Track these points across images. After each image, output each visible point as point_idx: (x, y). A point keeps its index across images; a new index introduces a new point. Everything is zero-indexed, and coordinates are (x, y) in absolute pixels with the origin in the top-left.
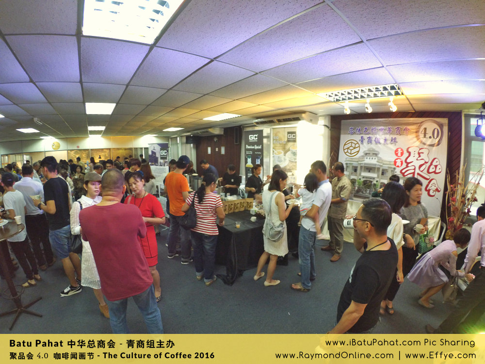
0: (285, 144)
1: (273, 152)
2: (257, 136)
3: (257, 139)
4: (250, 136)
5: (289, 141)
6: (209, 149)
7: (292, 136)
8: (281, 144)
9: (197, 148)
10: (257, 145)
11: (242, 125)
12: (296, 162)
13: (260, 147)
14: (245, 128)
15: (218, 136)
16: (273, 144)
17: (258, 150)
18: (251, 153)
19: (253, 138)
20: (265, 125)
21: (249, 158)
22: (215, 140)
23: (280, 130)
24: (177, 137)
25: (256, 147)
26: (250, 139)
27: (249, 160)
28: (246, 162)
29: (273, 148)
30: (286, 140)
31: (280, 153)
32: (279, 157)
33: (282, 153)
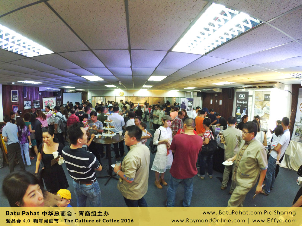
0: (262, 102)
1: (255, 106)
2: (244, 95)
3: (244, 97)
4: (240, 95)
5: (265, 100)
6: (211, 101)
7: (267, 97)
8: (260, 102)
9: (203, 99)
10: (244, 101)
11: (234, 87)
12: (269, 114)
13: (246, 103)
14: (236, 90)
15: (218, 93)
16: (255, 101)
18: (240, 106)
19: (242, 96)
20: (250, 89)
21: (239, 109)
22: (216, 95)
23: (259, 92)
24: (190, 92)
25: (244, 102)
26: (240, 97)
27: (239, 110)
28: (236, 111)
29: (255, 104)
30: (264, 99)
31: (259, 107)
32: (258, 110)
33: (260, 107)
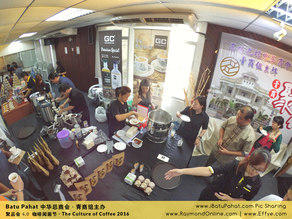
0: (150, 50)
1: (135, 57)
2: (113, 37)
3: (113, 40)
4: (105, 37)
5: (156, 47)
6: (66, 49)
7: (160, 41)
8: (144, 49)
10: (114, 48)
11: (95, 24)
12: (165, 73)
13: (118, 51)
14: (99, 28)
15: (72, 36)
16: (135, 48)
17: (115, 54)
18: (107, 56)
19: (109, 39)
20: (125, 25)
21: (105, 62)
22: (70, 40)
23: (145, 32)
25: (113, 51)
26: (105, 41)
27: (106, 64)
28: (102, 67)
29: (134, 54)
30: (153, 45)
31: (143, 60)
32: (141, 65)
33: (146, 60)
